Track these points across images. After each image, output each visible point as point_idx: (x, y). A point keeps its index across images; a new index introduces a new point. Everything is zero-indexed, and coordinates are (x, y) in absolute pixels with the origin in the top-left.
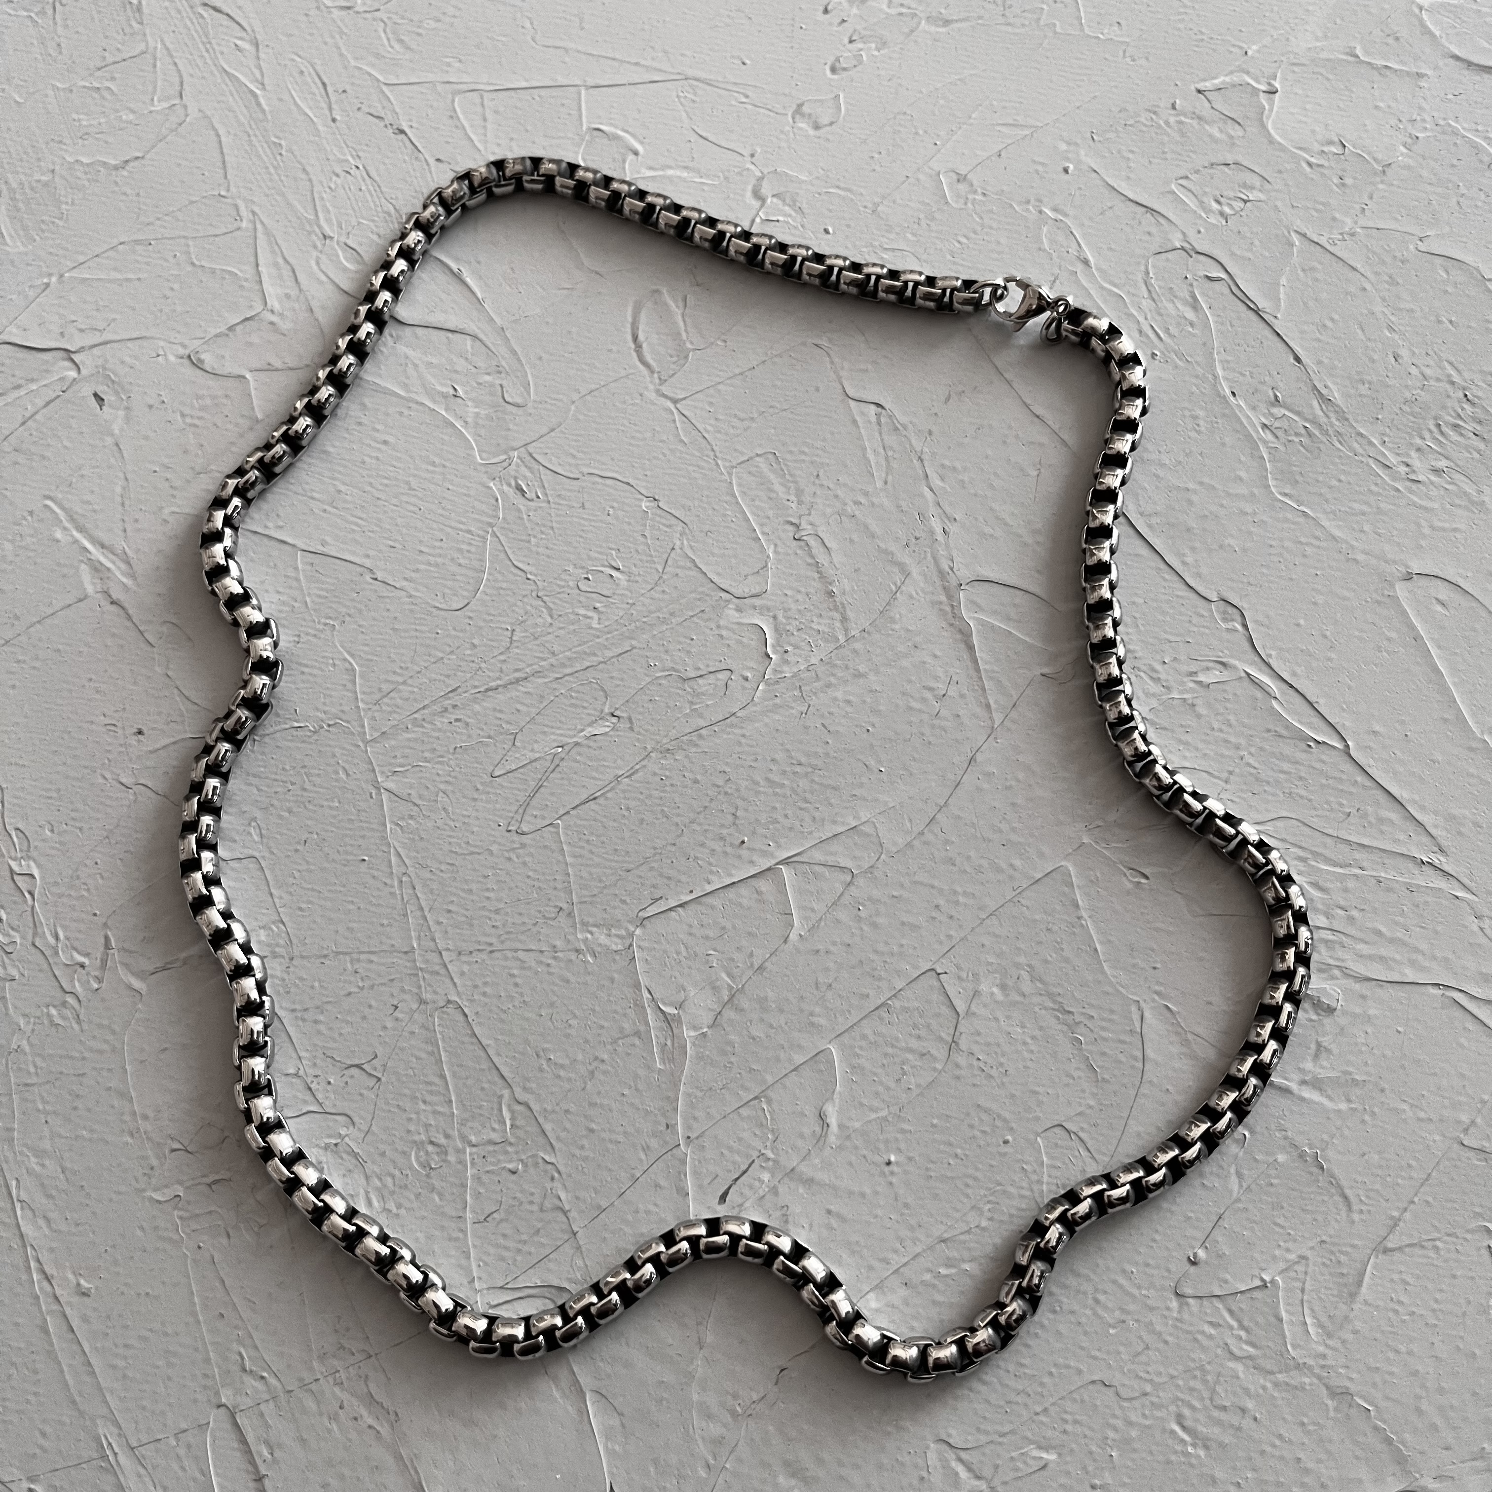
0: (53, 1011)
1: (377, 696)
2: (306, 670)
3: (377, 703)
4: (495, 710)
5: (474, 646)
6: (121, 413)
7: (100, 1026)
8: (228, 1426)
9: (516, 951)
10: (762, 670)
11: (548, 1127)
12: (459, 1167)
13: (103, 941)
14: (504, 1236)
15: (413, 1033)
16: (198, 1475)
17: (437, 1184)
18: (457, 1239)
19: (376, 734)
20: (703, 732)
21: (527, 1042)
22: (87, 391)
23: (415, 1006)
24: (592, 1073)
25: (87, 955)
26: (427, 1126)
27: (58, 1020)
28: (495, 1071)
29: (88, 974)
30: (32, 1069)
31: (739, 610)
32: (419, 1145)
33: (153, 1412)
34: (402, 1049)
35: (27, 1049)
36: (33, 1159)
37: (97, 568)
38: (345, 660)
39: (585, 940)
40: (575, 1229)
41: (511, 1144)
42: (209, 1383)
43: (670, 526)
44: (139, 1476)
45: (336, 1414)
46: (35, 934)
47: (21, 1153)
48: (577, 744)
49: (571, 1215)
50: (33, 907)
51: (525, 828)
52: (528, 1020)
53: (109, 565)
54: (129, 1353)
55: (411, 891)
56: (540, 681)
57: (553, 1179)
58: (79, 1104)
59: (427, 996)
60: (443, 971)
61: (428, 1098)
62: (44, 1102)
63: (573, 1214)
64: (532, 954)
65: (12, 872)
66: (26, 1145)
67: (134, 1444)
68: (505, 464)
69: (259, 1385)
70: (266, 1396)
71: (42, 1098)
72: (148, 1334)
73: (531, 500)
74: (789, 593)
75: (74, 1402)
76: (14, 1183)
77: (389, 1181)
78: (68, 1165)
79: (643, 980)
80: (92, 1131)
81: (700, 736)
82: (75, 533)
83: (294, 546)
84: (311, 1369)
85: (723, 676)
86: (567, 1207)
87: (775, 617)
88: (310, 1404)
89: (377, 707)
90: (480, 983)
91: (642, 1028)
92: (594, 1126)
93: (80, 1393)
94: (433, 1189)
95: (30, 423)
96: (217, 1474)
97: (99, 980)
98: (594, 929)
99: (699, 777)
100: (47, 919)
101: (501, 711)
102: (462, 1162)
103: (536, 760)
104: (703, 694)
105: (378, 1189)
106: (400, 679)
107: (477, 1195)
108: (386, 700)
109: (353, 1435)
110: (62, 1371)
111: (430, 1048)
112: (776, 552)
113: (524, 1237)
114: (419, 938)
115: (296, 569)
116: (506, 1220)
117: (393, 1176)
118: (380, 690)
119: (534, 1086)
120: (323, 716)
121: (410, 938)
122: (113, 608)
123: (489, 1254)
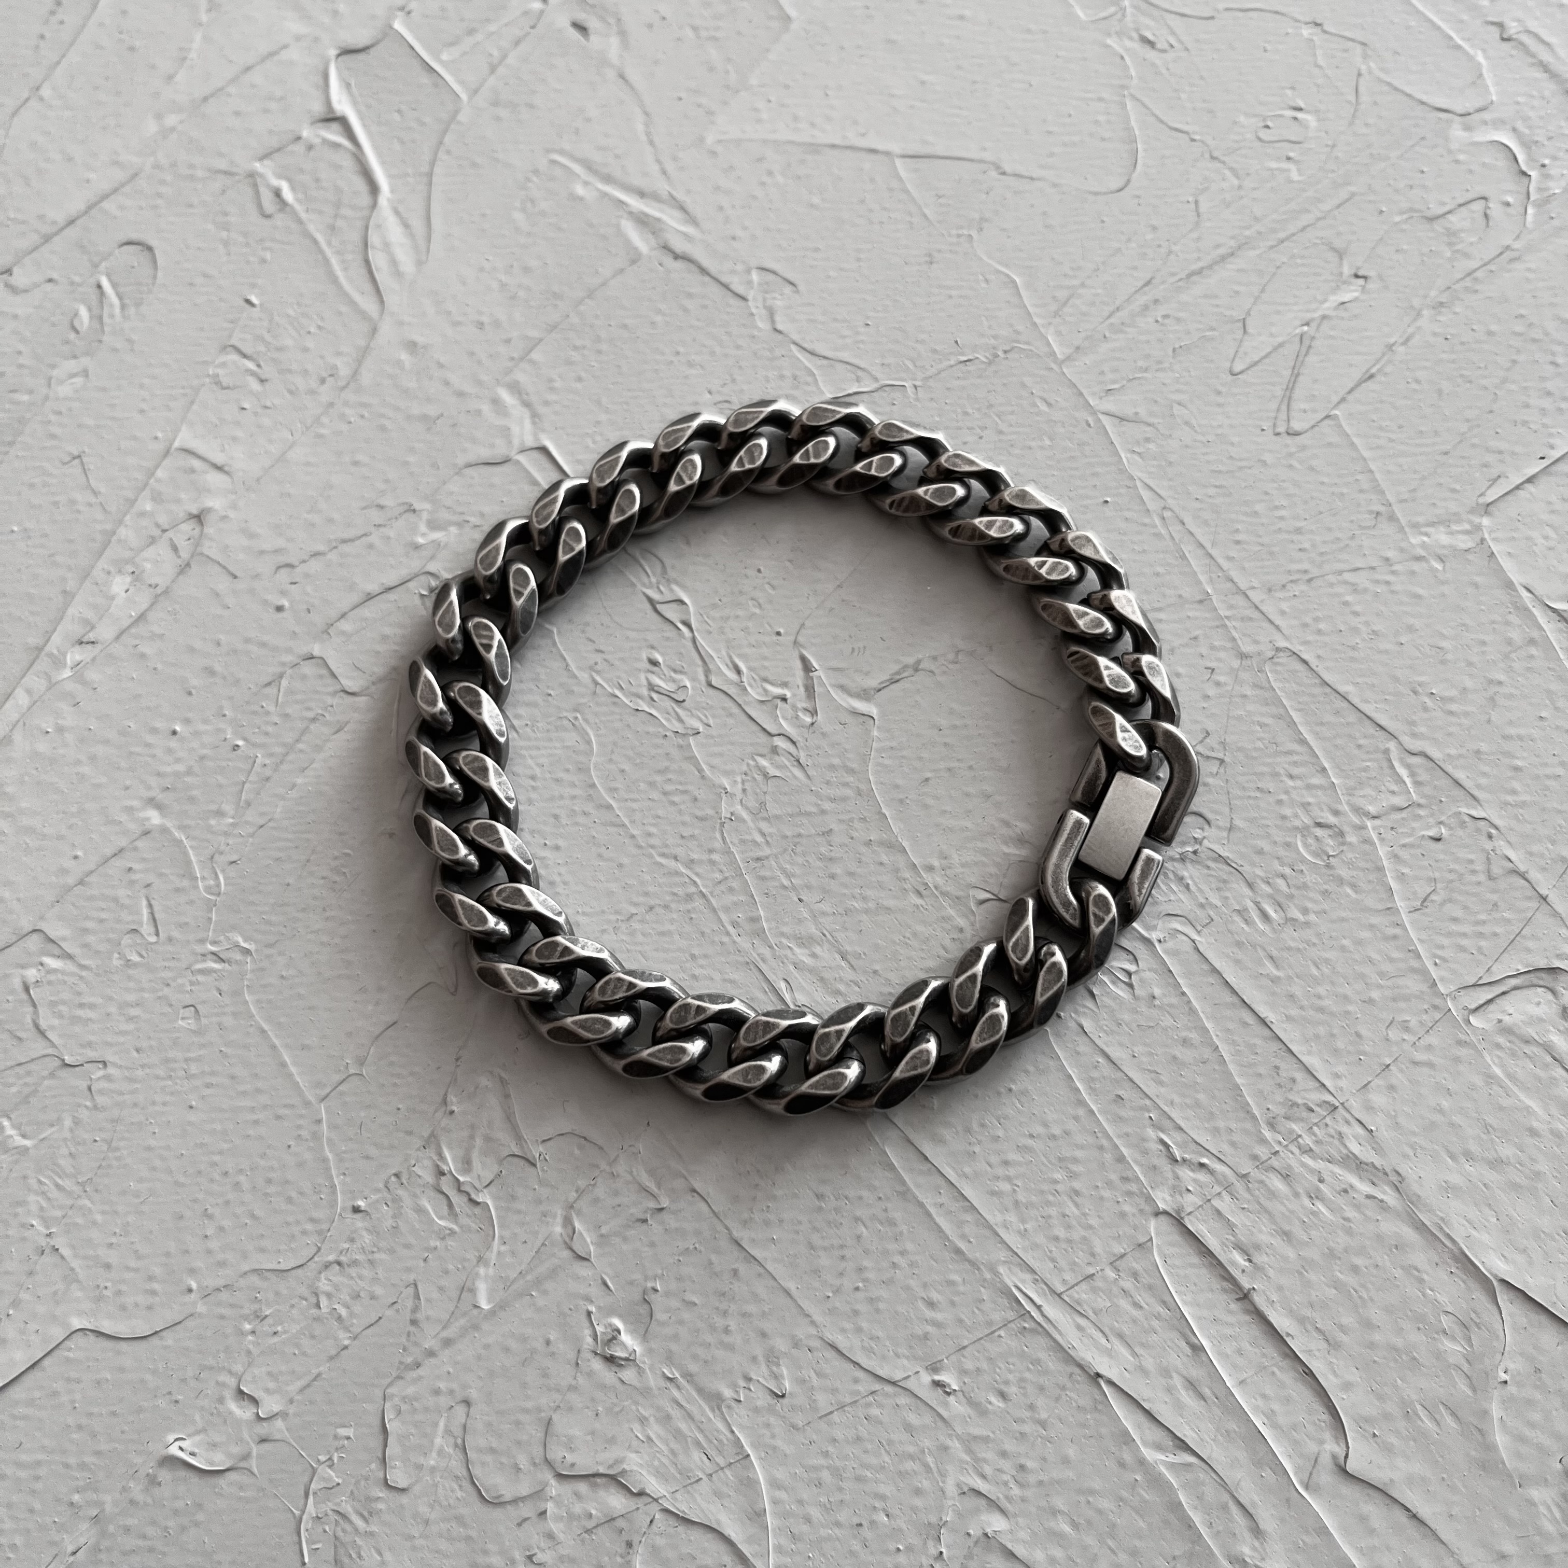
0: (763, 762)
1: (1053, 307)
2: (953, 293)
3: (1056, 314)
4: (1206, 296)
5: (1154, 228)
6: (614, 41)
7: (832, 767)
8: (1176, 1237)
9: (1340, 573)
10: (1524, 191)
11: (1460, 775)
12: (1367, 847)
13: (798, 664)
14: (1455, 920)
15: (1245, 696)
16: (1160, 1309)
17: (1344, 872)
18: (1395, 937)
19: (1068, 351)
20: (1479, 274)
21: (1396, 679)
22: (563, 21)
23: (1236, 663)
24: (1492, 699)
25: (785, 685)
26: (1306, 806)
27: (772, 771)
28: (1367, 722)
29: (795, 708)
30: (759, 839)
31: (1468, 128)
32: (1304, 831)
33: (1069, 1241)
34: (1239, 718)
35: (744, 815)
36: (797, 950)
37: (642, 221)
38: (998, 272)
39: (1423, 545)
40: (1544, 892)
41: (1419, 805)
42: (1134, 1187)
43: (1346, 51)
44: (1080, 1328)
45: (1318, 1190)
46: (707, 672)
47: (780, 945)
48: (1324, 317)
49: (1530, 876)
50: (694, 640)
51: (1296, 426)
52: (1386, 652)
53: (657, 214)
54: (1011, 1172)
55: (1180, 527)
56: (1252, 253)
57: (1490, 837)
58: (837, 870)
59: (1247, 648)
60: (1256, 615)
61: (1295, 771)
62: (789, 876)
63: (1534, 875)
64: (1361, 573)
65: (651, 601)
66: (783, 934)
67: (1060, 1288)
68: (1119, 16)
69: (1202, 1176)
70: (1217, 1189)
71: (784, 871)
72: (1030, 1142)
73: (1164, 51)
74: (1520, 99)
75: (958, 1251)
76: (782, 986)
77: (1280, 882)
78: (848, 948)
79: (1516, 578)
80: (864, 899)
81: (1476, 279)
82: (601, 186)
83: (887, 154)
84: (1263, 1141)
85: (1478, 206)
86: (1522, 868)
87: (1514, 130)
88: (1277, 1184)
89: (1058, 320)
90: (1308, 620)
91: (1535, 634)
92: (1519, 763)
93: (964, 1237)
94: (1341, 881)
95: (501, 70)
96: (1184, 1302)
97: (814, 713)
98: (1430, 530)
99: (1493, 328)
100: (718, 651)
101: (1216, 297)
102: (1368, 841)
103: (1281, 345)
104: (1462, 230)
105: (1270, 896)
106: (1076, 282)
107: (1401, 877)
108: (1066, 310)
109: (1351, 1213)
110: (928, 1214)
111: (1274, 710)
112: (1487, 58)
113: (1483, 917)
114: (1211, 581)
115: (900, 179)
116: (1450, 900)
117: (1283, 876)
118: (1054, 298)
119: (1423, 729)
120: (993, 341)
121: (1199, 583)
122: (679, 265)
123: (1442, 947)
